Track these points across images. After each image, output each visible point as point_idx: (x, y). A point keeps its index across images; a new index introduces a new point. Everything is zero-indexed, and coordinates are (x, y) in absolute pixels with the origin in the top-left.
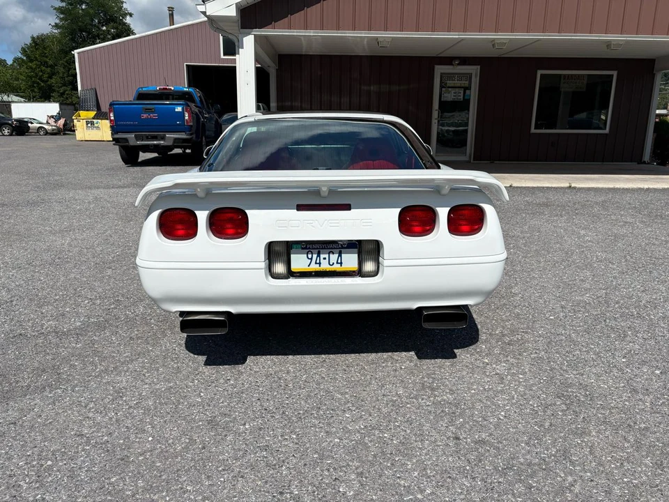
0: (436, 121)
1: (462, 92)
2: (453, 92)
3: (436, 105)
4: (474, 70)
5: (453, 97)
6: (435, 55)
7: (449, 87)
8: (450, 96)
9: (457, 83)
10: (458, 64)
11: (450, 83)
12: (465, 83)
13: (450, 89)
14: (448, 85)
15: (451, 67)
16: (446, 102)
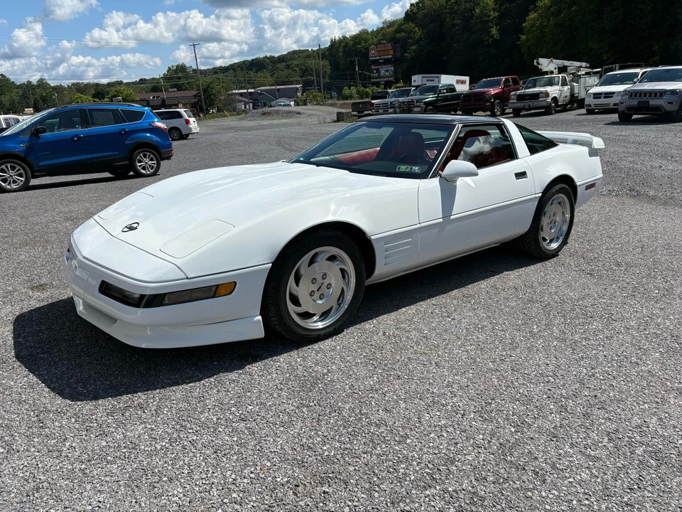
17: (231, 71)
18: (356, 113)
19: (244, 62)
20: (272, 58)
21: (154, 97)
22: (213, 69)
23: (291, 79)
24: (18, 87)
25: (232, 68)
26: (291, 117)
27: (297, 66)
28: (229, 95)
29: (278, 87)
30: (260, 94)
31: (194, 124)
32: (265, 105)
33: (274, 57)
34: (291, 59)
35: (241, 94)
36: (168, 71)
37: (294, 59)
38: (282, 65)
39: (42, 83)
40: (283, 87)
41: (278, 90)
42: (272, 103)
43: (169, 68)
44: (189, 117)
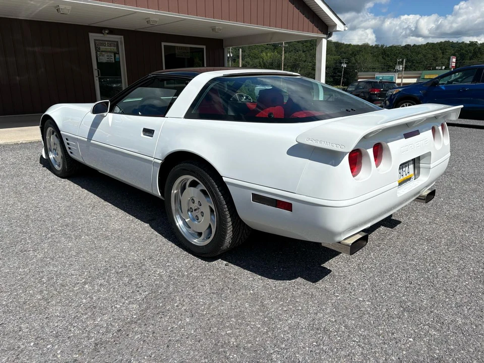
0: (97, 78)
1: (113, 55)
2: (106, 55)
3: (95, 66)
4: (119, 38)
5: (106, 59)
6: (87, 25)
7: (102, 51)
8: (104, 59)
9: (109, 48)
10: (107, 34)
11: (102, 48)
12: (114, 49)
13: (103, 53)
14: (101, 49)
15: (102, 35)
16: (102, 63)
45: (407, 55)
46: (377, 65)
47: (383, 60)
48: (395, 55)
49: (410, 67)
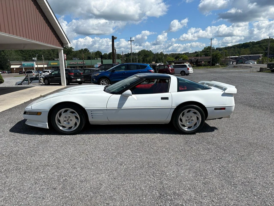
17: (233, 48)
18: (269, 68)
19: (239, 45)
20: (253, 42)
21: (194, 59)
22: (225, 48)
23: (259, 52)
24: (154, 54)
25: (234, 47)
26: (246, 69)
27: (264, 46)
28: (226, 58)
29: (250, 55)
30: (241, 58)
31: (191, 70)
32: (242, 63)
33: (254, 42)
34: (262, 43)
35: (232, 58)
36: (204, 49)
37: (264, 42)
38: (257, 45)
39: (161, 54)
40: (253, 55)
41: (250, 56)
42: (246, 62)
43: (205, 48)
44: (189, 67)
45: (35, 51)
46: (20, 57)
47: (21, 54)
48: (28, 52)
49: (39, 59)
